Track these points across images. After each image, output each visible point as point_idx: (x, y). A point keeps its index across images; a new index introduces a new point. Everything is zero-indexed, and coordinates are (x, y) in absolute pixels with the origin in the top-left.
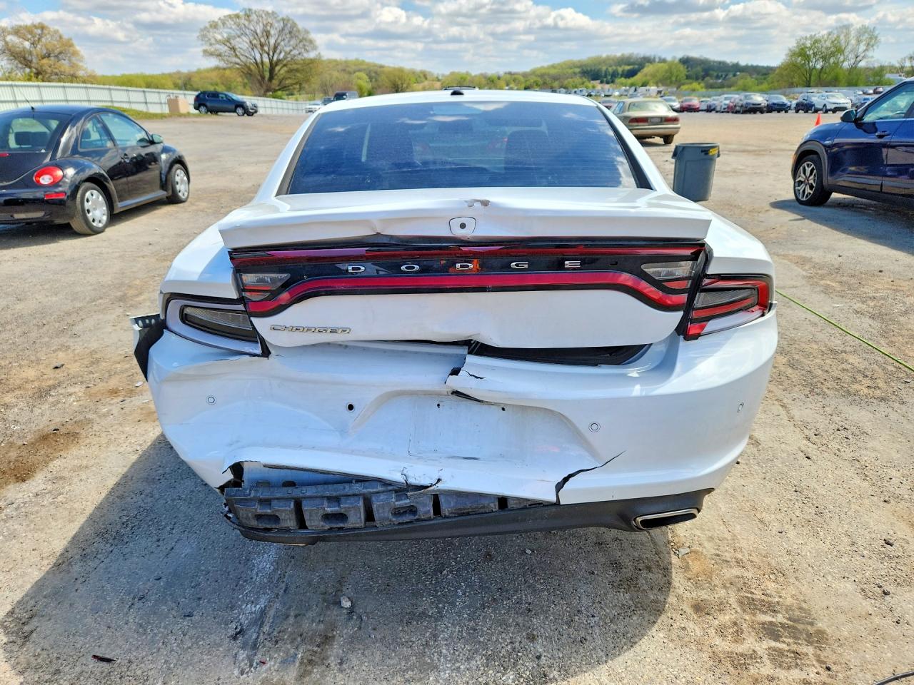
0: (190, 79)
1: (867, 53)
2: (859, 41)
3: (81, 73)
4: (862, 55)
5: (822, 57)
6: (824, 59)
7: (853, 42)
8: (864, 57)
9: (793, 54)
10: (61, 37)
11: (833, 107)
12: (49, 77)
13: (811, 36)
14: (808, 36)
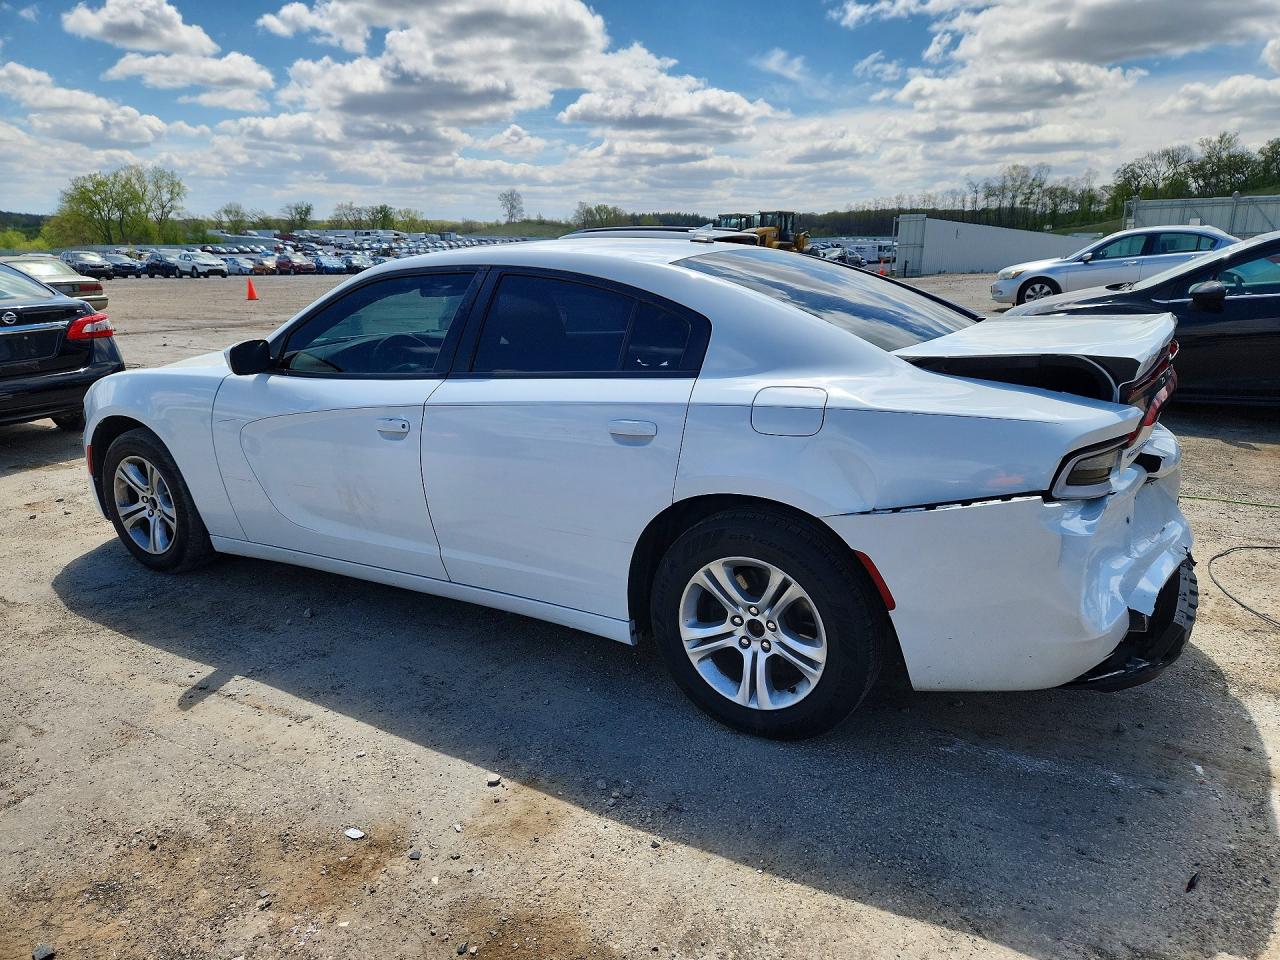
1: (174, 203)
2: (159, 188)
4: (169, 205)
5: (116, 206)
6: (119, 206)
7: (151, 187)
8: (172, 207)
9: (71, 199)
11: (206, 269)
13: (90, 176)
14: (87, 177)
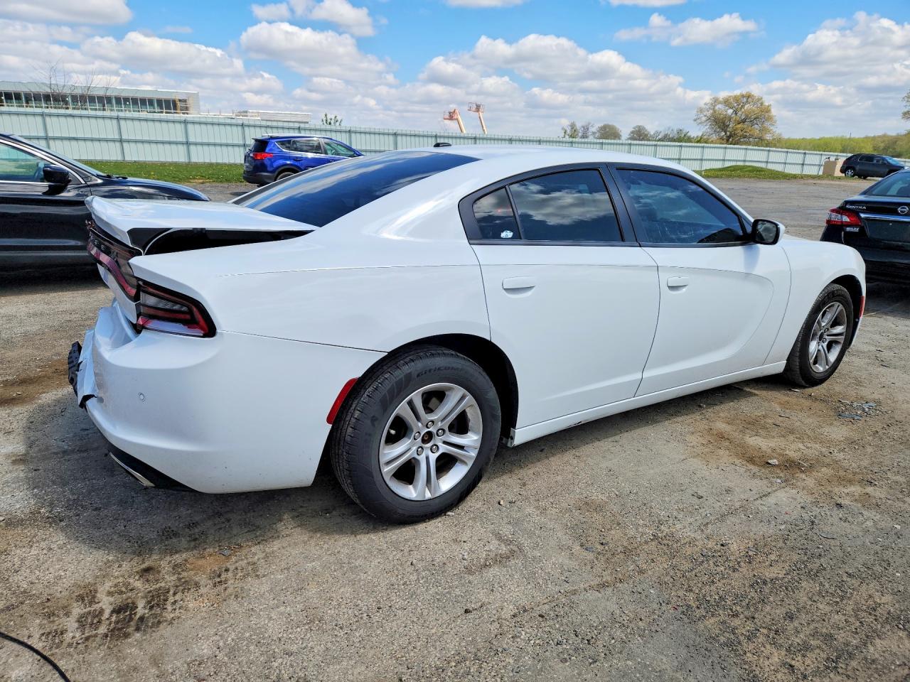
0: (896, 142)
3: (768, 137)
10: (762, 104)
12: (739, 139)
